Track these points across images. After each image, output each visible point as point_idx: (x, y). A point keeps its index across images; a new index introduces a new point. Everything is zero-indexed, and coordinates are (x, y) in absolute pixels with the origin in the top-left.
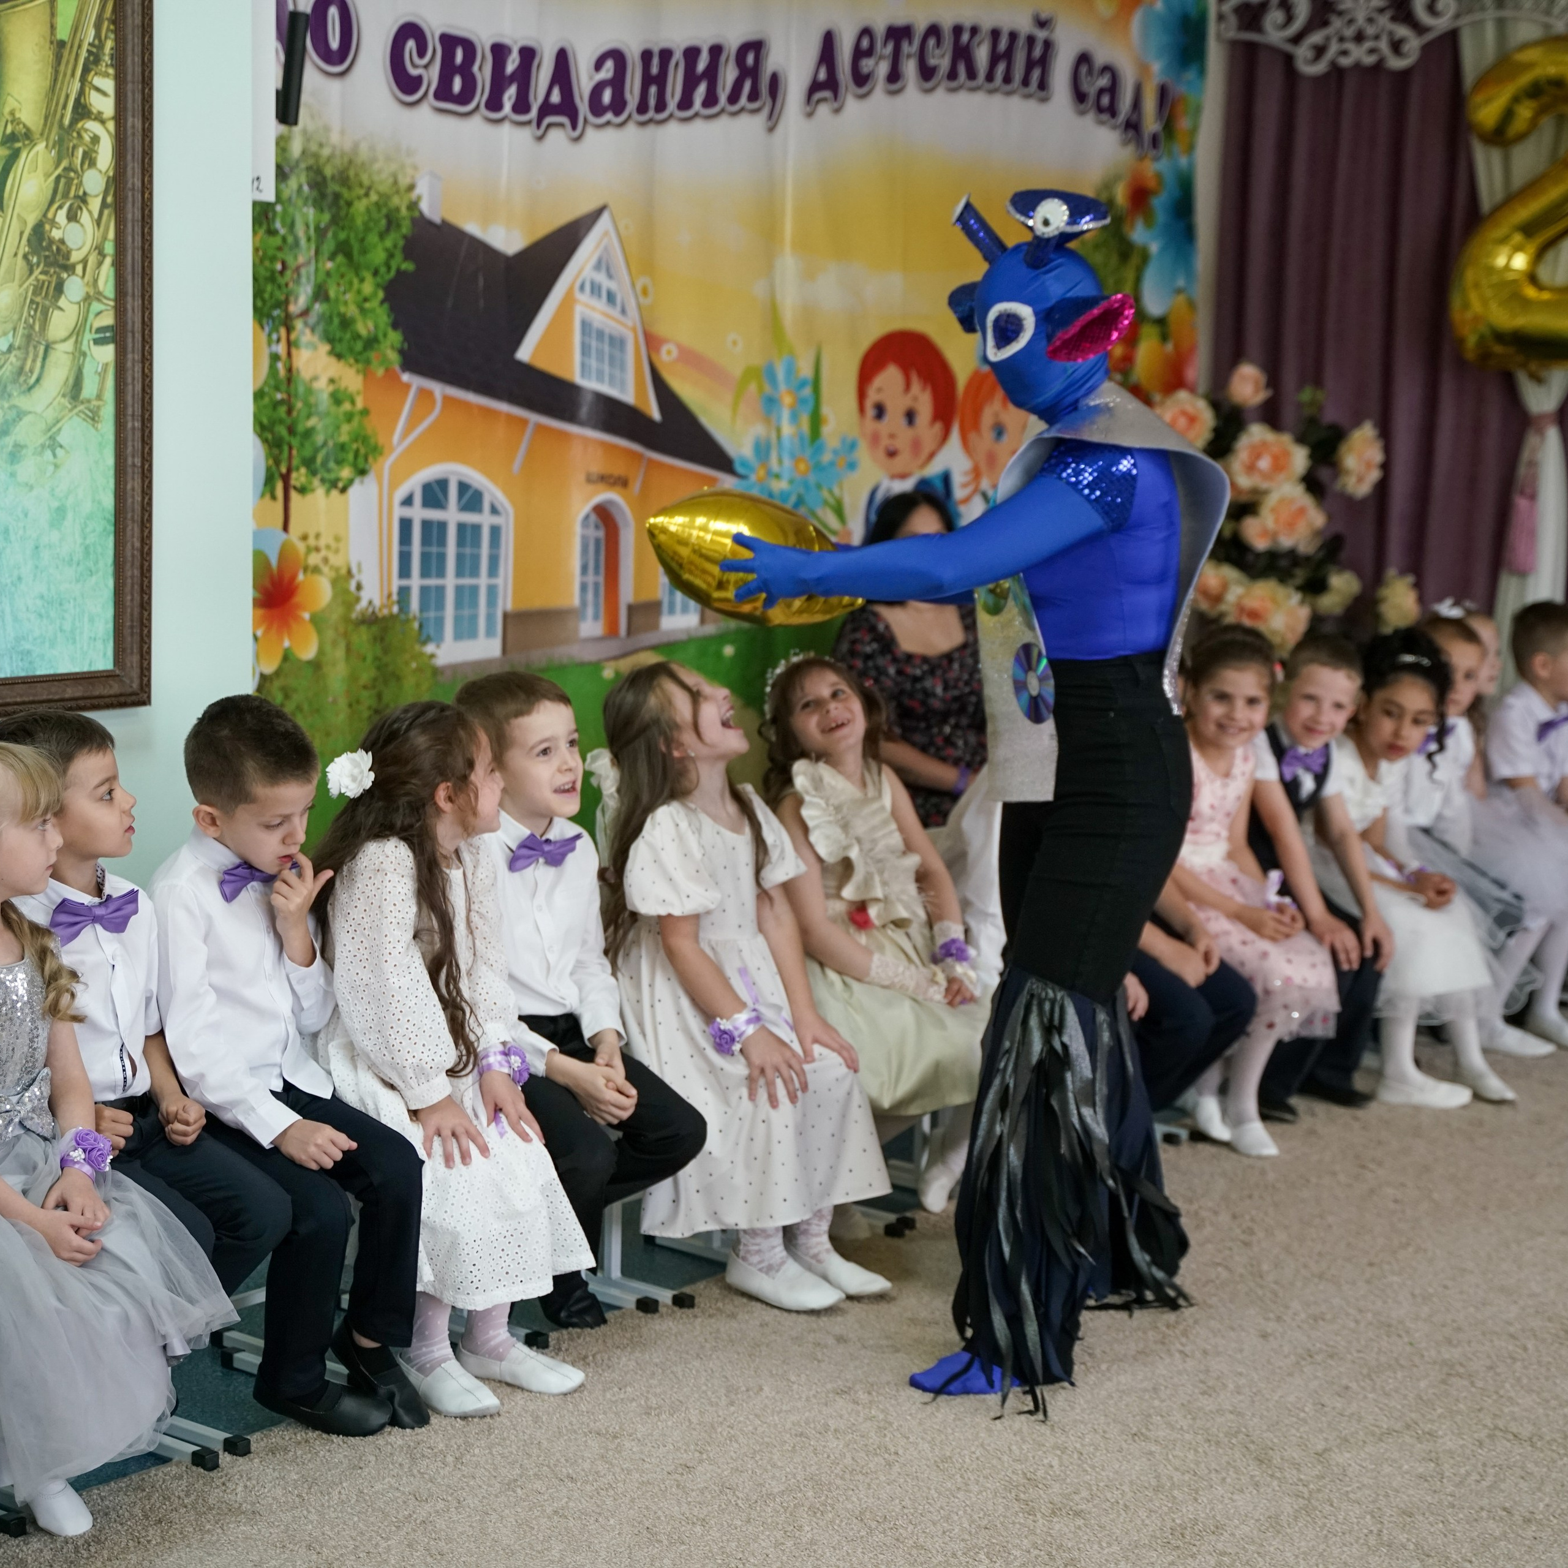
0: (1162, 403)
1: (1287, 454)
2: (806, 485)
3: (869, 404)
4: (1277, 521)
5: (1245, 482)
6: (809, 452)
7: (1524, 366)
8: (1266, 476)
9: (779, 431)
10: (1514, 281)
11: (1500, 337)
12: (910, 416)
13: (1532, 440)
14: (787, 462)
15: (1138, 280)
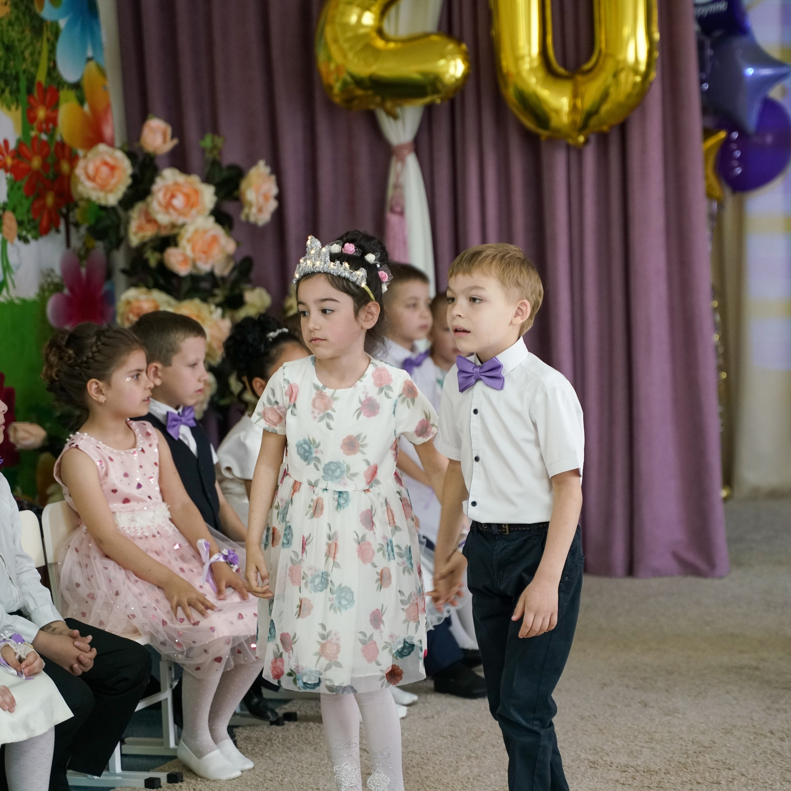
0: (85, 156)
1: (196, 192)
4: (193, 250)
5: (163, 218)
7: (382, 105)
8: (180, 213)
10: (366, 35)
11: (359, 82)
15: (52, 51)
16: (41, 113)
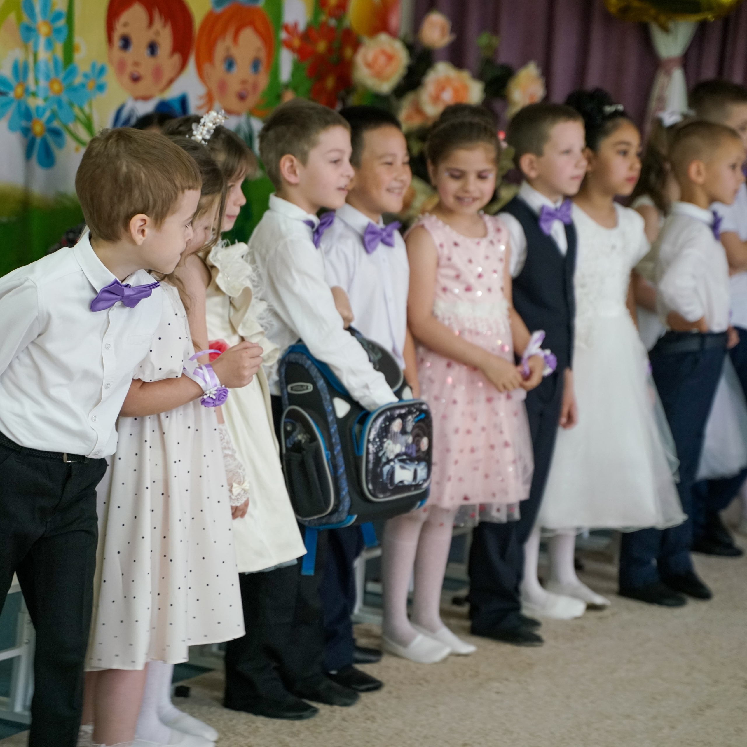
1: (465, 87)
2: (59, 103)
3: (116, 37)
5: (430, 110)
6: (62, 75)
7: (655, 19)
9: (35, 55)
12: (153, 48)
13: (661, 79)
14: (43, 83)
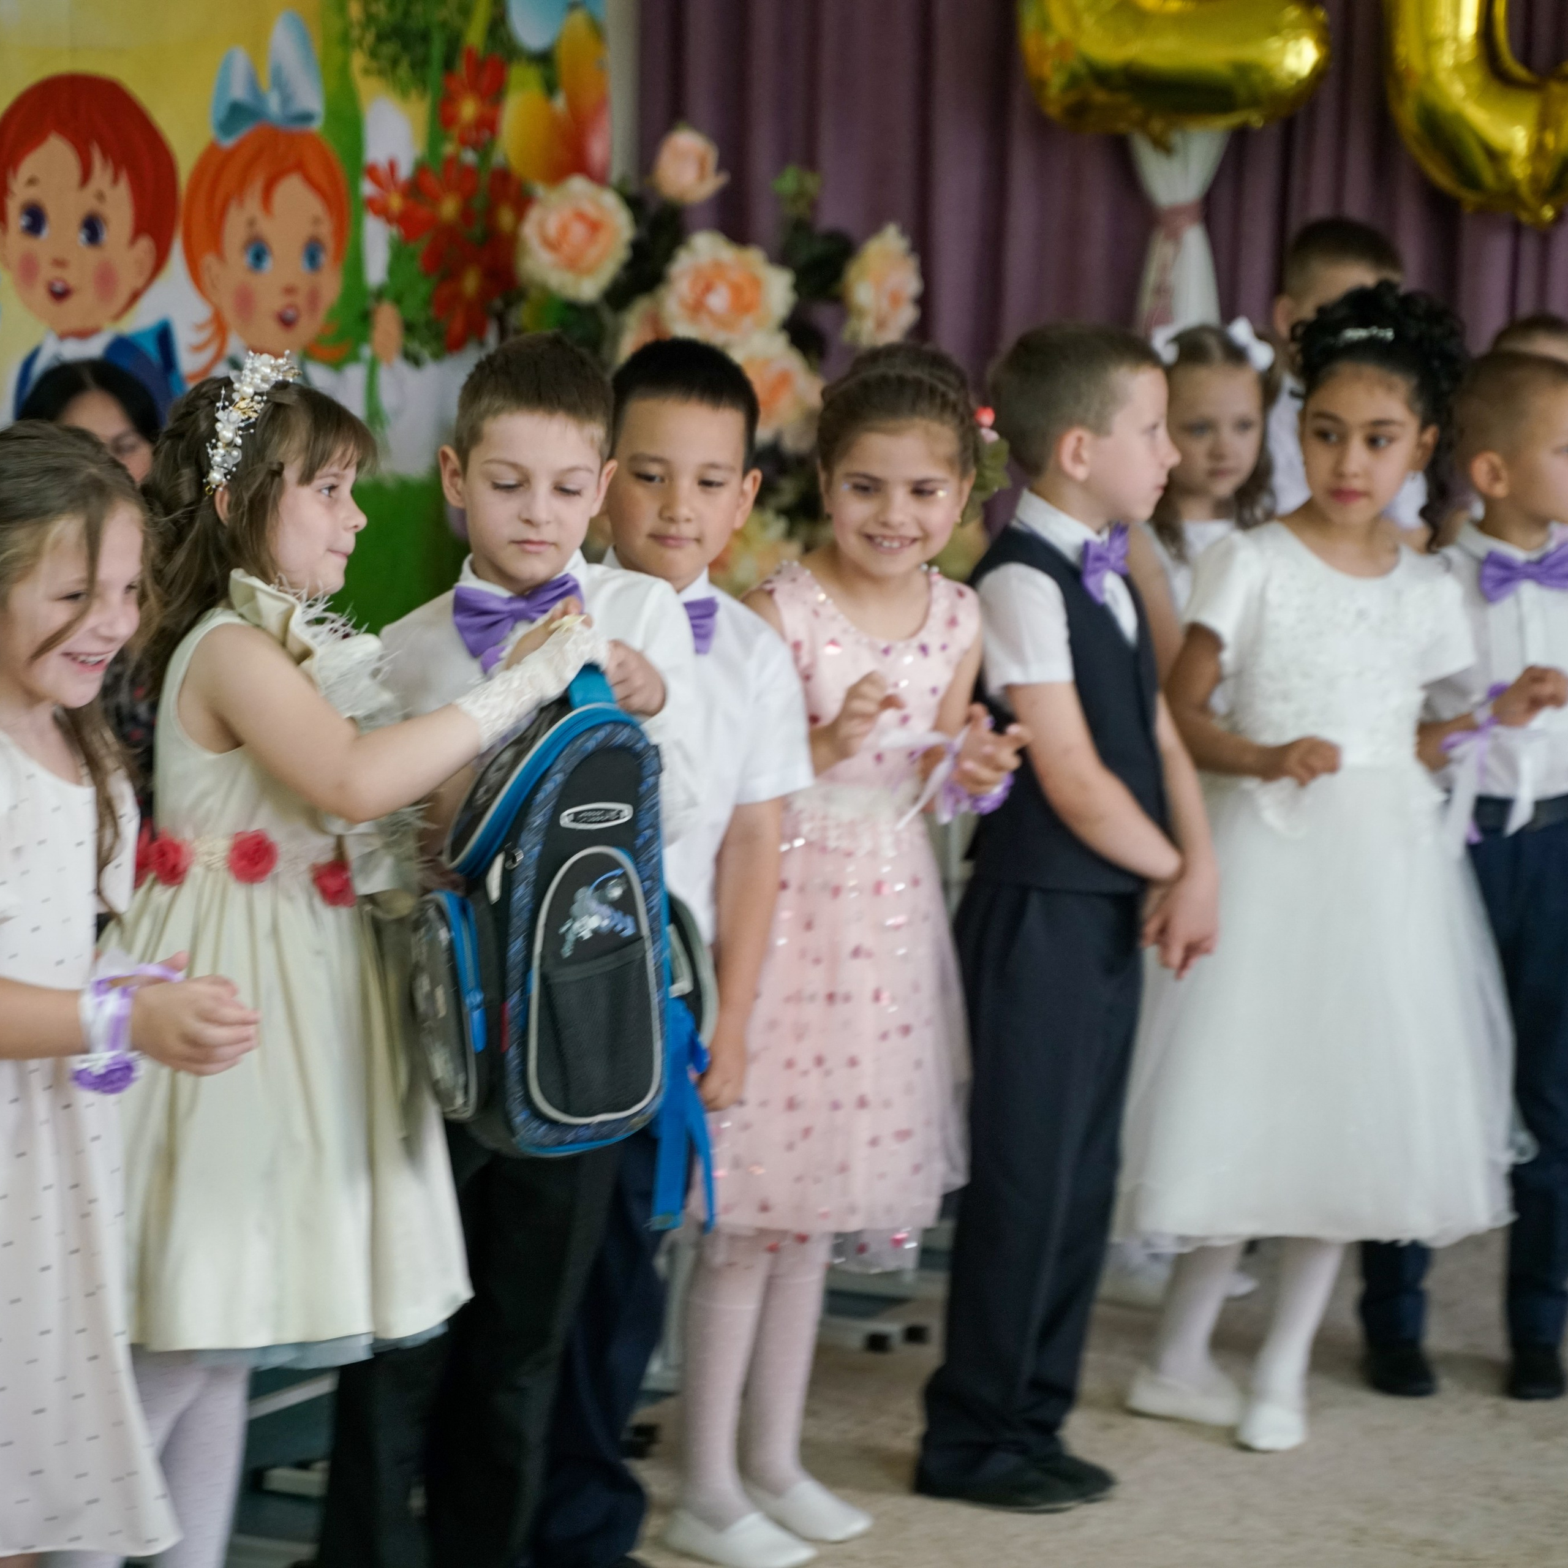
1: (756, 283)
3: (13, 207)
7: (1143, 125)
8: (722, 323)
11: (1101, 76)
12: (92, 227)
13: (1160, 250)
16: (469, 109)
